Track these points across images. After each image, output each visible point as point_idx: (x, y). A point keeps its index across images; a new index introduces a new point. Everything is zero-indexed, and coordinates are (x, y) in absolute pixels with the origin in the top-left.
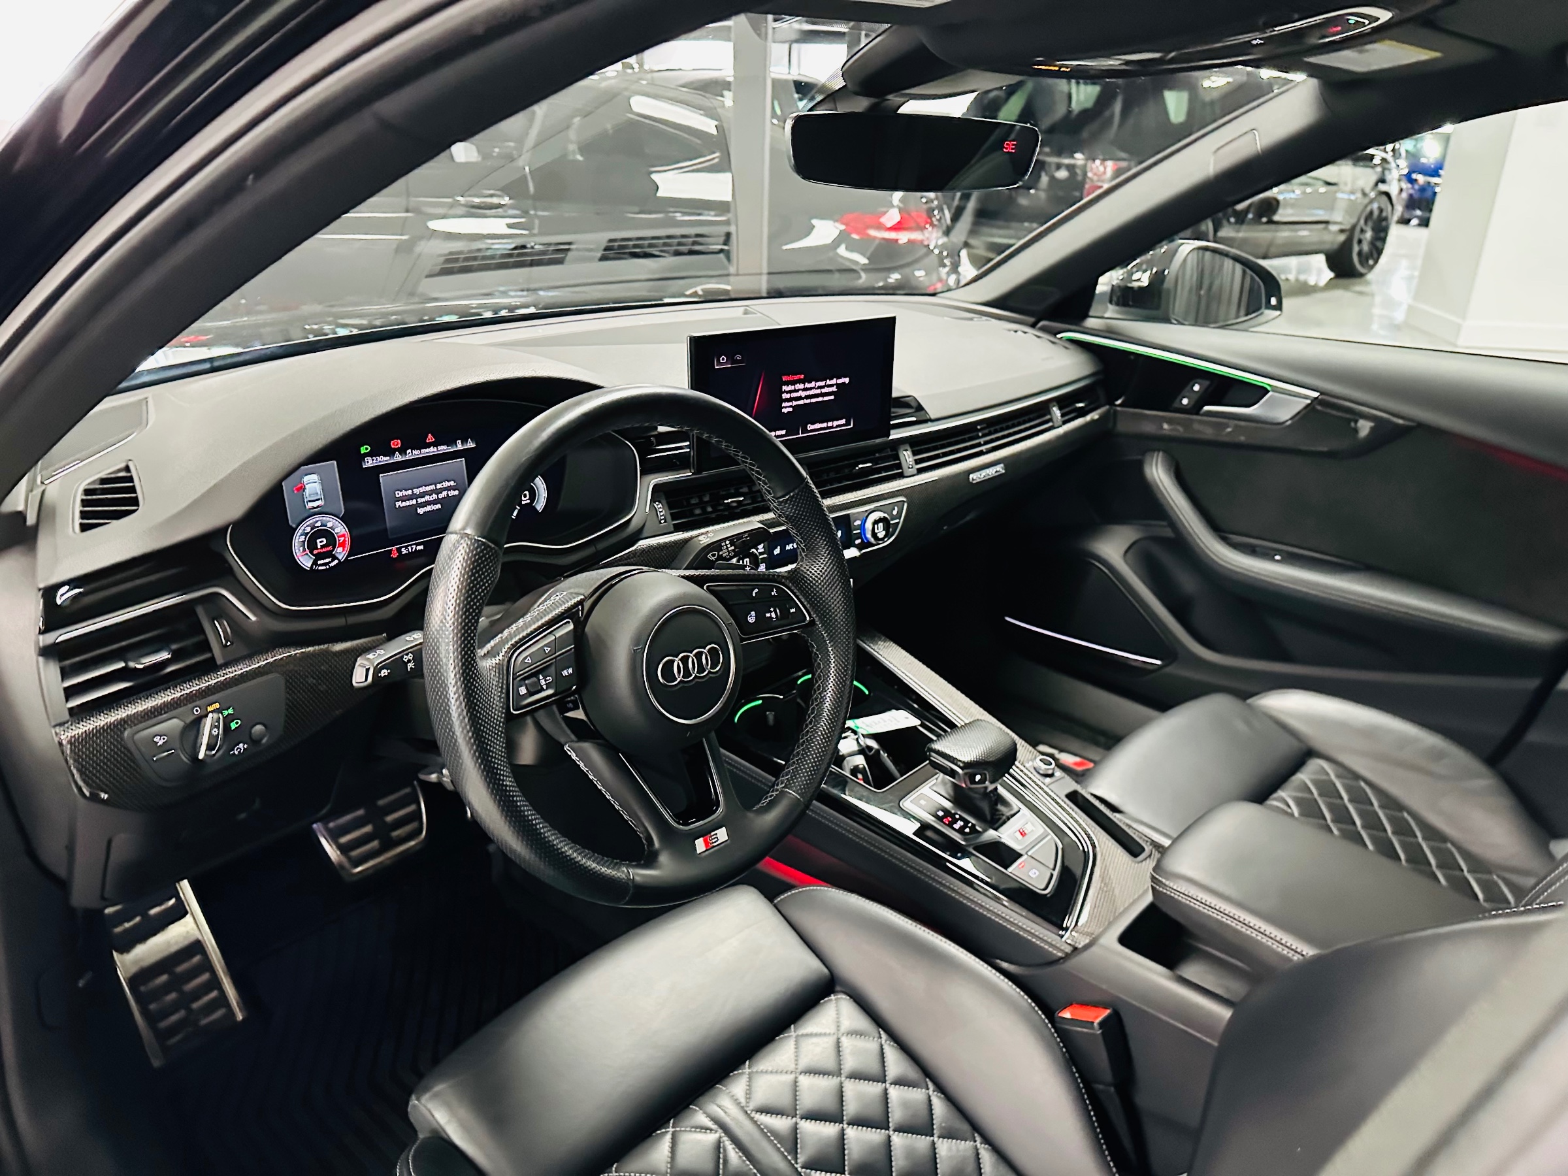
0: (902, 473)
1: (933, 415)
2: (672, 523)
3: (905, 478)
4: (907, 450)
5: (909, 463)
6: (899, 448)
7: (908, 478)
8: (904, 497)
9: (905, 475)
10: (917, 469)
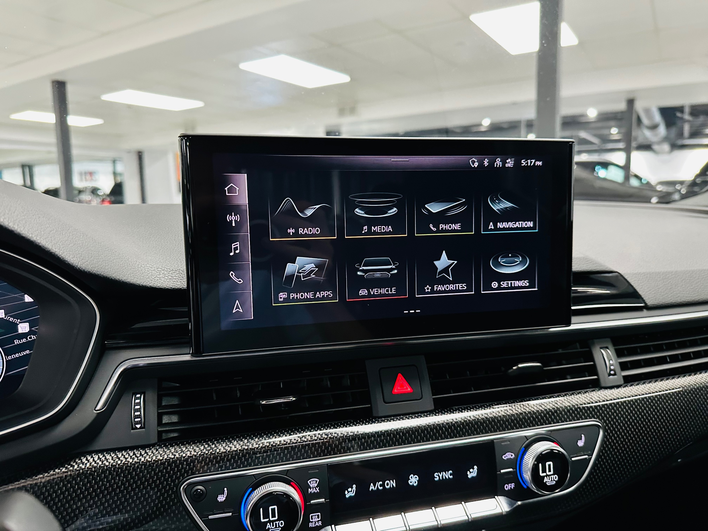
0: (598, 380)
1: (651, 300)
2: (158, 430)
3: (603, 389)
4: (607, 348)
5: (610, 367)
6: (593, 344)
7: (609, 389)
8: (597, 420)
9: (603, 385)
10: (625, 377)
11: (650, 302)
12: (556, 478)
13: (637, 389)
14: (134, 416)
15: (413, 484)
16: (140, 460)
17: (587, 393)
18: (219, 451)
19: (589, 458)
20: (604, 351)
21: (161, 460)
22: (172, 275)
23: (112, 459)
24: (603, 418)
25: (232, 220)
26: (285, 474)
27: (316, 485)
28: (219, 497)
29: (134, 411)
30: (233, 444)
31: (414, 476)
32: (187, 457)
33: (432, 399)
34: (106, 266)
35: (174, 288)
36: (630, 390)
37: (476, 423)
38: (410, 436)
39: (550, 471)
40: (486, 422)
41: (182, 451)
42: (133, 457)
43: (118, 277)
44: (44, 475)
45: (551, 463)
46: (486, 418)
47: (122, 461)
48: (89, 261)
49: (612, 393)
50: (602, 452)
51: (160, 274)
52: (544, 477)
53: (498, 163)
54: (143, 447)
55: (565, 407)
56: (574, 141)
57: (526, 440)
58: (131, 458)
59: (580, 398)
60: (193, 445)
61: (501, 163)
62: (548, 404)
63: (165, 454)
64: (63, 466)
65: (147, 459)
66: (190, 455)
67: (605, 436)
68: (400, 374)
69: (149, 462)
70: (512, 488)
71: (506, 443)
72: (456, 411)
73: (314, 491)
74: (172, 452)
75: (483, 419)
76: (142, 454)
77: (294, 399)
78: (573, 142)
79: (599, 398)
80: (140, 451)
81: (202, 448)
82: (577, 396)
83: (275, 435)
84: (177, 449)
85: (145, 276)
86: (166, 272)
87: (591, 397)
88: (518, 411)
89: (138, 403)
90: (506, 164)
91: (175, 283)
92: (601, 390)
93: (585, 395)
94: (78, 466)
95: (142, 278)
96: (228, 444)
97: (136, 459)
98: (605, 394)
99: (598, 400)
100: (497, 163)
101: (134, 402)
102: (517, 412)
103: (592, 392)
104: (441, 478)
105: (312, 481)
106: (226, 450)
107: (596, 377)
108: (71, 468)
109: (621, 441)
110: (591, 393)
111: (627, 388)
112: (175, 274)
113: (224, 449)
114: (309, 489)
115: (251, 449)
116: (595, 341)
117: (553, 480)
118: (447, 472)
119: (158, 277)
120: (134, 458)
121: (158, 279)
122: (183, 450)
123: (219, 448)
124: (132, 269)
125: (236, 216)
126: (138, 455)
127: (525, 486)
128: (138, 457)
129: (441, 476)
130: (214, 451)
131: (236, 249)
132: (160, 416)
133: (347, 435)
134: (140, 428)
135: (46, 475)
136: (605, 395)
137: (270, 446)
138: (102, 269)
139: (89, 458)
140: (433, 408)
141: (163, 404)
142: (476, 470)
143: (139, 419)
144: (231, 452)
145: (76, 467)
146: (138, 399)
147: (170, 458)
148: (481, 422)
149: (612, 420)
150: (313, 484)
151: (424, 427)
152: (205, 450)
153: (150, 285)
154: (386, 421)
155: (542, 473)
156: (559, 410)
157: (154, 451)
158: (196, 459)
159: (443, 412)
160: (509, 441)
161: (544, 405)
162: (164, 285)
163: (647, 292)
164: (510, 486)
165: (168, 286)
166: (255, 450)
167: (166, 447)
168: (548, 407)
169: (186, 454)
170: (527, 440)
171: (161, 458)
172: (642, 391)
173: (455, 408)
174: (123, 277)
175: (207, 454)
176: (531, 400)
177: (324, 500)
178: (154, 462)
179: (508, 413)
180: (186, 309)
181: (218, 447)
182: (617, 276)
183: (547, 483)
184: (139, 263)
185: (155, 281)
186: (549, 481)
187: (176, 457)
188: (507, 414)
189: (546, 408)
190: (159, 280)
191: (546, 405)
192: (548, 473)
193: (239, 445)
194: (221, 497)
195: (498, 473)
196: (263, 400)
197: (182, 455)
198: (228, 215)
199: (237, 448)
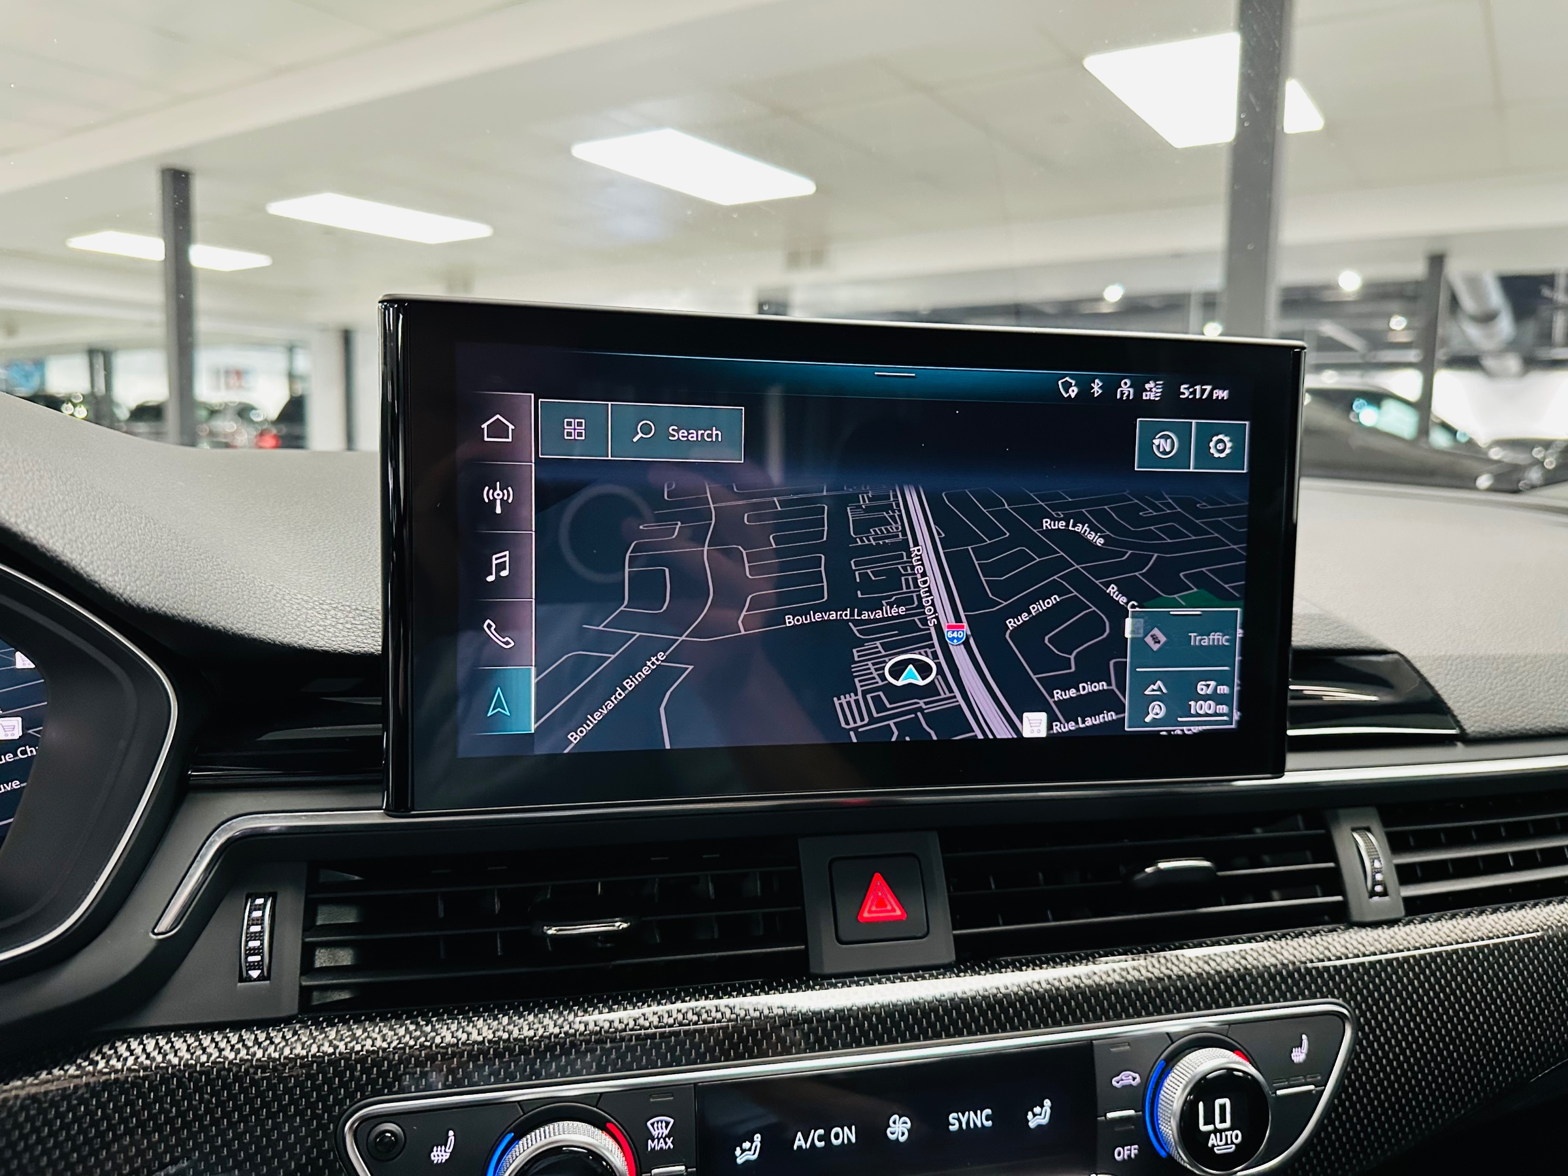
0: (1344, 906)
1: (1475, 722)
2: (300, 984)
3: (1356, 928)
4: (1368, 830)
5: (1374, 877)
6: (1336, 819)
7: (1369, 929)
8: (1340, 1001)
9: (1356, 917)
10: (1408, 901)
11: (1472, 727)
12: (1237, 1136)
13: (1436, 931)
14: (246, 950)
15: (898, 1139)
16: (254, 1054)
17: (1318, 935)
18: (440, 1041)
19: (1317, 1091)
20: (1362, 837)
21: (303, 1058)
22: (354, 622)
23: (188, 1050)
24: (1354, 998)
25: (495, 499)
26: (595, 1104)
27: (666, 1132)
28: (435, 1153)
29: (247, 937)
30: (474, 1026)
31: (900, 1118)
32: (364, 1053)
33: (952, 937)
34: (195, 596)
35: (356, 652)
36: (1420, 933)
37: (1053, 999)
38: (896, 1024)
39: (1223, 1120)
40: (1075, 997)
41: (354, 1038)
42: (237, 1046)
43: (223, 623)
44: (26, 1080)
45: (1227, 1101)
46: (1078, 987)
47: (210, 1055)
48: (152, 585)
49: (1376, 937)
50: (1349, 1078)
51: (326, 618)
52: (1209, 1133)
53: (1126, 389)
54: (264, 1024)
55: (1264, 966)
56: (1306, 345)
57: (1170, 1042)
58: (231, 1050)
59: (1300, 946)
60: (382, 1024)
61: (1131, 390)
62: (1224, 958)
63: (314, 1042)
64: (72, 1062)
65: (270, 1054)
66: (371, 1049)
67: (1356, 1041)
68: (878, 875)
69: (274, 1060)
70: (1133, 1156)
71: (1122, 1048)
72: (1007, 967)
73: (660, 1145)
74: (330, 1038)
75: (1068, 989)
76: (260, 1040)
77: (625, 925)
78: (1303, 348)
79: (1347, 949)
80: (256, 1032)
81: (402, 1031)
82: (1295, 943)
83: (576, 1008)
84: (342, 1032)
85: (290, 622)
86: (340, 614)
87: (1326, 944)
88: (1152, 973)
89: (258, 920)
90: (1144, 394)
91: (359, 640)
92: (1351, 930)
93: (1312, 941)
94: (107, 1062)
95: (281, 625)
96: (463, 1024)
97: (243, 1052)
98: (1360, 940)
99: (1343, 954)
100: (1122, 391)
101: (249, 917)
102: (1150, 975)
103: (1330, 935)
104: (964, 1126)
105: (658, 1122)
106: (458, 1041)
107: (1339, 898)
108: (91, 1068)
109: (1394, 1053)
110: (1327, 936)
111: (1412, 926)
112: (362, 618)
113: (453, 1037)
114: (650, 1141)
115: (515, 1039)
116: (1341, 812)
117: (1229, 1142)
118: (979, 1112)
119: (320, 626)
120: (239, 1049)
121: (321, 628)
122: (357, 1035)
123: (442, 1035)
124: (261, 605)
125: (505, 491)
126: (250, 1044)
127: (1163, 1154)
128: (248, 1048)
129: (964, 1120)
130: (428, 1041)
131: (501, 567)
132: (308, 952)
133: (746, 1015)
134: (259, 979)
135: (29, 1080)
136: (1359, 943)
137: (562, 1035)
138: (184, 604)
139: (134, 1044)
140: (951, 957)
141: (319, 923)
142: (1049, 1111)
143: (258, 958)
144: (469, 1044)
145: (102, 1064)
146: (259, 910)
147: (325, 1053)
148: (1063, 997)
149: (1376, 1003)
150: (660, 1128)
151: (928, 1003)
152: (408, 1037)
153: (300, 642)
154: (840, 985)
155: (1205, 1124)
156: (1251, 975)
157: (289, 1035)
158: (384, 1059)
159: (977, 969)
160: (1129, 1045)
161: (1214, 960)
162: (334, 643)
163: (1465, 702)
164: (1127, 1153)
165: (342, 646)
166: (525, 1042)
167: (317, 1024)
168: (1225, 966)
169: (363, 1046)
170: (1173, 1043)
171: (304, 1053)
172: (1448, 936)
173: (1006, 961)
174: (235, 622)
175: (411, 1047)
176: (1185, 947)
177: (683, 1168)
178: (286, 1061)
179: (1130, 978)
180: (378, 701)
181: (439, 1032)
182: (1396, 663)
183: (1215, 1149)
184: (278, 591)
185: (314, 633)
186: (1220, 1143)
187: (337, 1051)
188: (1127, 980)
189: (1219, 968)
190: (322, 632)
191: (1218, 960)
192: (1220, 1126)
193: (489, 1029)
194: (439, 1153)
195: (1099, 1118)
196: (550, 926)
197: (353, 1047)
198: (487, 488)
199: (484, 1035)
